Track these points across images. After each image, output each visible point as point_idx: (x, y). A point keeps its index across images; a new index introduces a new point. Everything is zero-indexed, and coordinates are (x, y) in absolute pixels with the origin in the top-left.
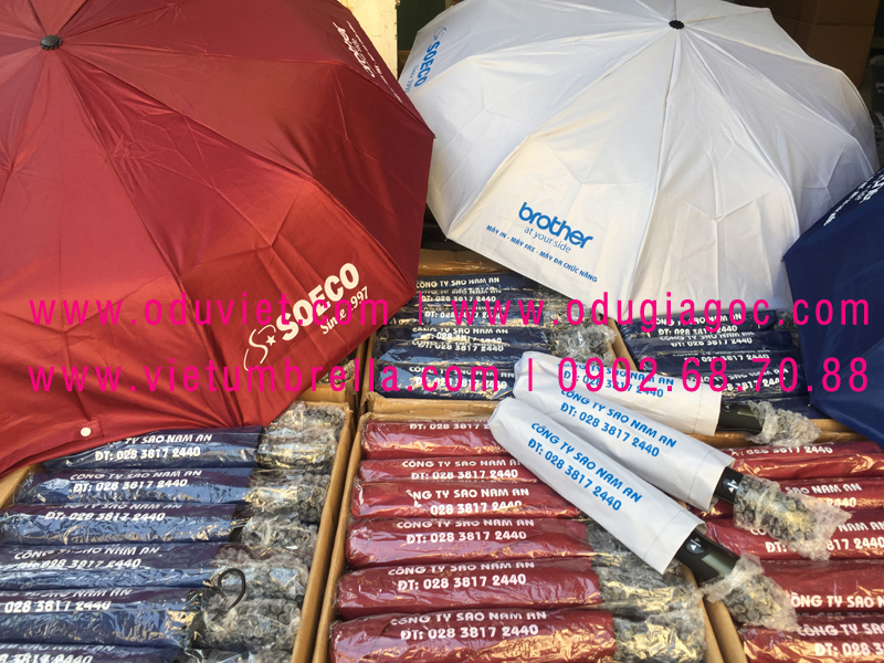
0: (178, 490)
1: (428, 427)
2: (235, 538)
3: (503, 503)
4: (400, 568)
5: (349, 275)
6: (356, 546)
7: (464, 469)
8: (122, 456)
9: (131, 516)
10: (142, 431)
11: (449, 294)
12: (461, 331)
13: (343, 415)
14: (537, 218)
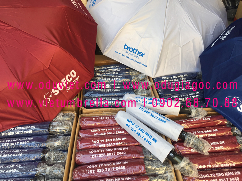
0: (26, 144)
1: (98, 119)
2: (43, 160)
3: (119, 143)
4: (90, 166)
5: (73, 74)
7: (109, 131)
8: (9, 134)
9: (13, 155)
11: (105, 72)
12: (108, 85)
13: (74, 115)
14: (129, 48)
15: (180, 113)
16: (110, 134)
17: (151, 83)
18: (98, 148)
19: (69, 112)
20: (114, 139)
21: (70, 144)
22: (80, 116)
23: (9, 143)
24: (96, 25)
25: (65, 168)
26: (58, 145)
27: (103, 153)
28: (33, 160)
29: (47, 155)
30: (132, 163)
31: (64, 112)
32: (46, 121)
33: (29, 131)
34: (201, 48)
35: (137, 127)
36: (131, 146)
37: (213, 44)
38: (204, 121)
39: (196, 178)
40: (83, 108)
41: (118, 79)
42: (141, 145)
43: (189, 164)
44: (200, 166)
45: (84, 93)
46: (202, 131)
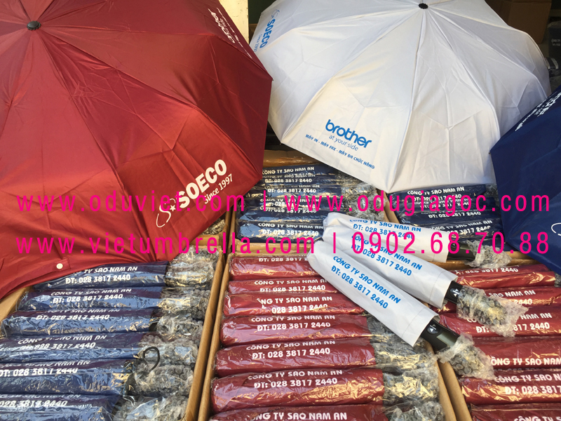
0: (117, 301)
1: (270, 260)
2: (153, 329)
3: (316, 306)
4: (253, 346)
5: (220, 167)
6: (227, 333)
7: (292, 286)
8: (82, 280)
9: (89, 317)
10: (94, 265)
11: (283, 178)
13: (218, 253)
14: (337, 129)
15: (448, 259)
16: (296, 290)
18: (270, 314)
20: (304, 298)
21: (209, 306)
22: (230, 255)
23: (82, 296)
24: (269, 79)
25: (198, 348)
26: (183, 306)
27: (280, 322)
28: (131, 329)
29: (162, 321)
32: (159, 260)
33: (124, 276)
34: (493, 132)
35: (356, 272)
36: (342, 313)
39: (487, 381)
41: (311, 191)
44: (496, 359)
45: (239, 212)
46: (500, 292)
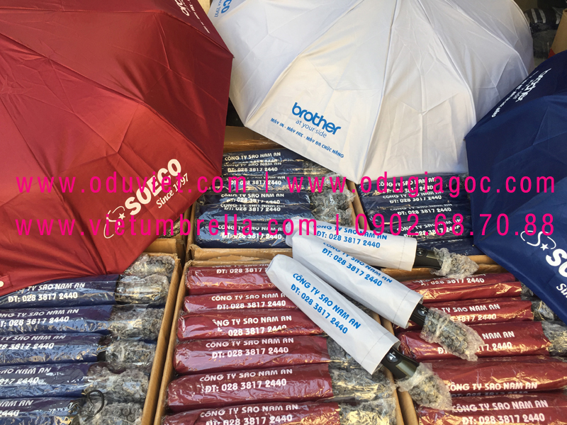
0: (63, 324)
1: (229, 272)
2: (101, 359)
3: (275, 327)
4: (207, 376)
5: (174, 167)
6: (179, 358)
8: (26, 299)
9: (32, 346)
10: (38, 282)
11: (247, 166)
12: (253, 195)
13: (174, 262)
14: (304, 113)
15: (415, 266)
16: (255, 306)
17: (352, 194)
18: (226, 338)
19: (163, 254)
20: (262, 318)
21: (162, 327)
22: (187, 265)
23: (25, 319)
24: (230, 57)
26: (134, 328)
28: (78, 358)
29: (110, 349)
30: (302, 373)
31: (151, 254)
32: (110, 273)
33: (71, 293)
34: (468, 117)
35: (316, 293)
36: (302, 335)
37: (498, 110)
38: (469, 284)
39: (445, 411)
40: (194, 246)
41: (276, 183)
42: (323, 333)
43: (430, 379)
44: (456, 384)
45: (198, 211)
46: (464, 306)
